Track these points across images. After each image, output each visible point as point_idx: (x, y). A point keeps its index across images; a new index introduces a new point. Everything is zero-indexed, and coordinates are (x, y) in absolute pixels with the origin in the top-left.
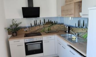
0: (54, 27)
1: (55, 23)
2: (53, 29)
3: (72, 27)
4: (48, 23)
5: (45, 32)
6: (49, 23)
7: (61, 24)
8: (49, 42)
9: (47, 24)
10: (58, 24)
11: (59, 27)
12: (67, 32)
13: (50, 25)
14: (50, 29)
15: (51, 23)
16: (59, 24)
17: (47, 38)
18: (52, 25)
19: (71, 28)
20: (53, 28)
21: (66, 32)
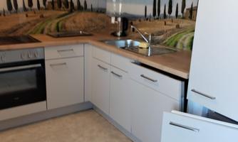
0: (77, 21)
1: (80, 8)
2: (73, 25)
3: (135, 18)
4: (56, 5)
5: (48, 35)
6: (60, 6)
7: (97, 12)
8: (65, 64)
9: (53, 8)
10: (89, 11)
11: (91, 20)
12: (119, 34)
13: (63, 12)
14: (64, 26)
15: (67, 6)
16: (92, 10)
17: (59, 51)
18: (71, 12)
19: (130, 22)
20: (74, 22)
21: (114, 34)
